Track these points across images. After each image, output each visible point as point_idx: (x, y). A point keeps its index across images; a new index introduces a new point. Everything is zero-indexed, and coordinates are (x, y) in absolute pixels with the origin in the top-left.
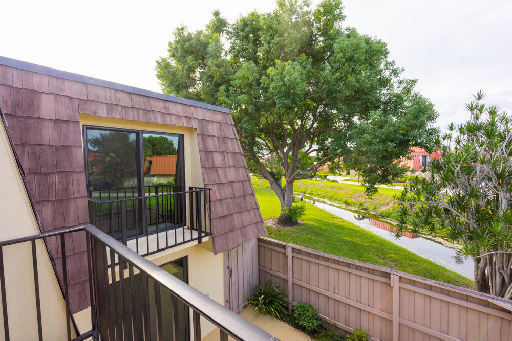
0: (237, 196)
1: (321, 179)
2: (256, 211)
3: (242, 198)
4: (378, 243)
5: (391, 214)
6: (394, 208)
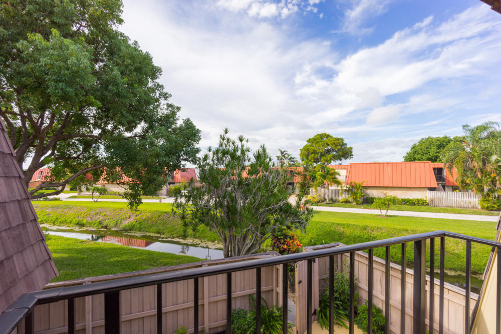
0: (14, 225)
2: (41, 244)
3: (21, 226)
4: (146, 254)
5: (134, 226)
6: (136, 220)
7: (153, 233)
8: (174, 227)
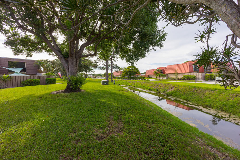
1: (142, 79)
5: (172, 93)
6: (174, 90)
7: (183, 99)
8: (200, 97)
